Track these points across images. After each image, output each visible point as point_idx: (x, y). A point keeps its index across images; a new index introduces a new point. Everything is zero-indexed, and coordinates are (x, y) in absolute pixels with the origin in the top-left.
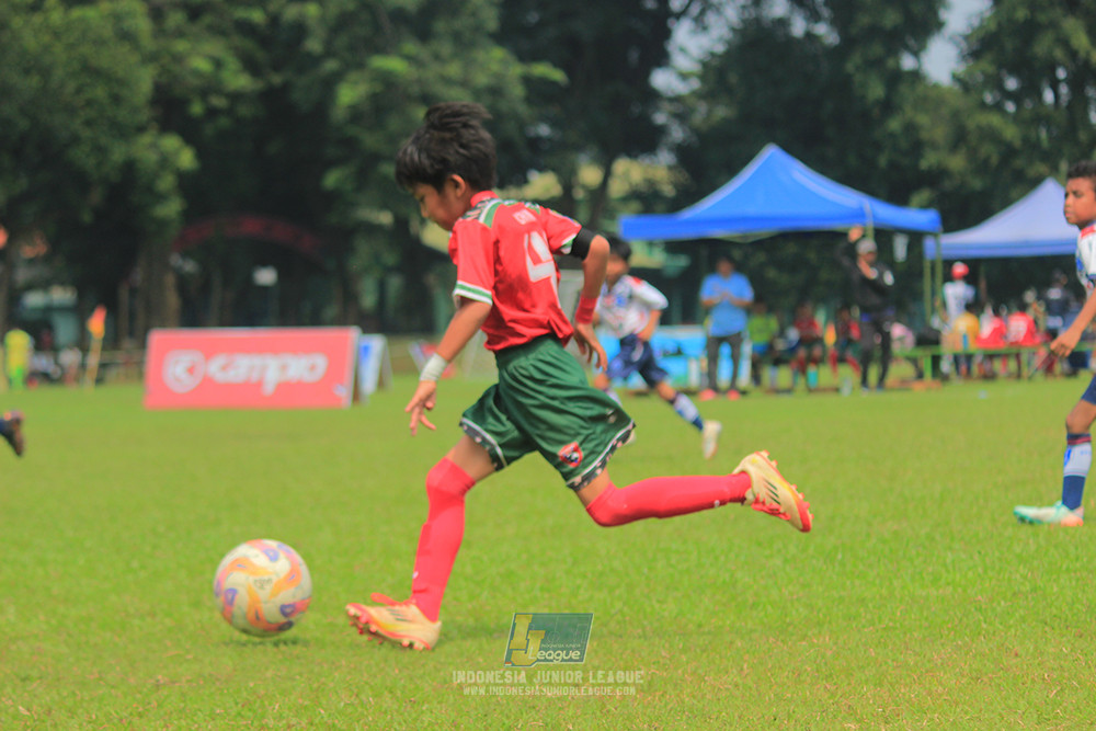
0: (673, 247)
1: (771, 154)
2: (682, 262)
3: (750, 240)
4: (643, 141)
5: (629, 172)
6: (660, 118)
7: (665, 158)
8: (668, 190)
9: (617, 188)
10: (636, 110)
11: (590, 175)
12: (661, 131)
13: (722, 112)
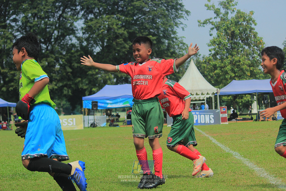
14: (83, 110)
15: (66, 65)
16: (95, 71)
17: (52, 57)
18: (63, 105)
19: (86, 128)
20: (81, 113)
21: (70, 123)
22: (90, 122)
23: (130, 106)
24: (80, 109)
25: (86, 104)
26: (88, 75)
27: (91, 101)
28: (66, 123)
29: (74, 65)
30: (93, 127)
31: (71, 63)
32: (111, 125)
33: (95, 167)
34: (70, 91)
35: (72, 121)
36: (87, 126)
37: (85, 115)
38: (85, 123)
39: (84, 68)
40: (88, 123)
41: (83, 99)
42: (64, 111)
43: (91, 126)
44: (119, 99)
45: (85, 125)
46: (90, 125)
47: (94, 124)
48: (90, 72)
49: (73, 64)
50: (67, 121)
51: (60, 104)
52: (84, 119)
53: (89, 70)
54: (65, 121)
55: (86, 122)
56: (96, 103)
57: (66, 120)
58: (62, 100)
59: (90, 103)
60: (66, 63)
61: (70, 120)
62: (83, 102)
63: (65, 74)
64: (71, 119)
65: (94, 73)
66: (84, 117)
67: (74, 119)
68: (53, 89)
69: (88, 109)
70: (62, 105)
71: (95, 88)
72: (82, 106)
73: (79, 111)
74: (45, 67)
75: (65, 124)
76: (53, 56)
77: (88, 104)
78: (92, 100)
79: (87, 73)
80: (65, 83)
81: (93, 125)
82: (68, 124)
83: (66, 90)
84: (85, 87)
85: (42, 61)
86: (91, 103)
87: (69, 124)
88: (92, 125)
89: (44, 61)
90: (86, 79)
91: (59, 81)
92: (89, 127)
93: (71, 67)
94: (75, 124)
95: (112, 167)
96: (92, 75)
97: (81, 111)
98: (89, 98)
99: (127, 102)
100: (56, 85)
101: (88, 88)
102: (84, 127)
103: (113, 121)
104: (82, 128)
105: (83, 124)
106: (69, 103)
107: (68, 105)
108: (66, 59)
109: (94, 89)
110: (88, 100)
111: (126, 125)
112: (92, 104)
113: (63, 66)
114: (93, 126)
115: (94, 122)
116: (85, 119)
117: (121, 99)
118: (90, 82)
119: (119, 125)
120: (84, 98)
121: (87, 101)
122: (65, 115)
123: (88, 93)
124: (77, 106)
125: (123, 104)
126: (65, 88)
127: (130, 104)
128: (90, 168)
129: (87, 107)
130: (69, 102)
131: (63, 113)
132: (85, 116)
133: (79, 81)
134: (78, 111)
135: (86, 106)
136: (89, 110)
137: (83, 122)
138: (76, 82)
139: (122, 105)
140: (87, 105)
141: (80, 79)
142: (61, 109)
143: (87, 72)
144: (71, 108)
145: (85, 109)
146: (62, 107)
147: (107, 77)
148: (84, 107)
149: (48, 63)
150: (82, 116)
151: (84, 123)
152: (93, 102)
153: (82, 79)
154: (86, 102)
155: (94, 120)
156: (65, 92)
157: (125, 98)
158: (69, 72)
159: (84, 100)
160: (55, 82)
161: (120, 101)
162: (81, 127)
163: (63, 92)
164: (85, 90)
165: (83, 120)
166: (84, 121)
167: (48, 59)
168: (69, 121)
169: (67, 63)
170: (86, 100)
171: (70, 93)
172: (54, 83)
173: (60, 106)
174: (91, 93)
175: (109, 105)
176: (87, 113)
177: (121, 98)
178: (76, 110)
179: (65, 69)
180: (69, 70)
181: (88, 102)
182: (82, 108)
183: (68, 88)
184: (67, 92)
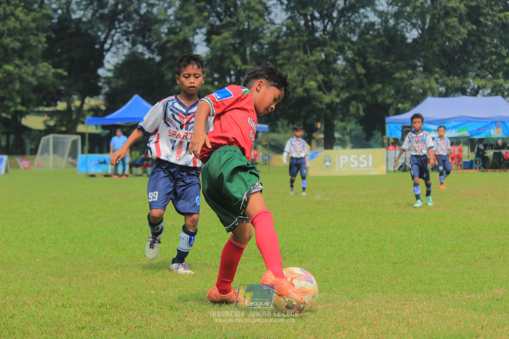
0: (104, 127)
1: (136, 97)
2: (107, 132)
3: (129, 125)
4: (95, 92)
5: (90, 102)
6: (100, 84)
7: (101, 97)
8: (103, 108)
9: (86, 107)
10: (92, 81)
11: (77, 103)
12: (101, 88)
13: (120, 82)
14: (386, 141)
15: (355, 61)
16: (406, 73)
17: (332, 46)
18: (351, 131)
19: (391, 172)
20: (383, 145)
21: (363, 163)
23: (469, 135)
24: (381, 139)
25: (391, 129)
26: (395, 78)
27: (401, 125)
28: (356, 163)
29: (370, 62)
30: (403, 171)
31: (365, 59)
32: (434, 168)
33: (407, 243)
34: (361, 106)
35: (367, 159)
38: (389, 163)
39: (388, 67)
41: (387, 121)
42: (351, 142)
43: (399, 169)
44: (450, 122)
45: (389, 166)
47: (406, 166)
48: (398, 75)
49: (368, 61)
50: (357, 159)
51: (345, 128)
52: (387, 156)
53: (398, 71)
54: (354, 159)
55: (391, 163)
57: (355, 156)
58: (349, 121)
59: (398, 129)
60: (357, 58)
61: (363, 158)
62: (387, 126)
63: (353, 77)
64: (365, 156)
65: (405, 76)
66: (387, 154)
67: (370, 156)
68: (333, 102)
69: (394, 139)
70: (348, 131)
72: (384, 133)
73: (379, 142)
74: (318, 62)
75: (353, 163)
76: (334, 43)
77: (395, 129)
78: (404, 123)
79: (394, 76)
80: (353, 92)
81: (403, 167)
82: (358, 165)
83: (354, 106)
84: (389, 101)
85: (314, 52)
86: (401, 129)
87: (361, 165)
88: (401, 167)
89: (317, 51)
90: (391, 86)
91: (342, 89)
92: (395, 171)
93: (364, 65)
94: (370, 165)
95: (435, 244)
96: (402, 80)
97: (382, 141)
98: (396, 120)
99: (464, 128)
100: (338, 96)
101: (393, 103)
102: (387, 171)
104: (384, 172)
106: (361, 128)
107: (358, 130)
108: (356, 51)
109: (400, 106)
110: (395, 123)
111: (461, 169)
112: (402, 131)
113: (351, 62)
114: (402, 169)
115: (405, 162)
116: (389, 157)
117: (453, 123)
118: (398, 92)
120: (388, 119)
121: (395, 125)
122: (353, 148)
123: (394, 112)
124: (374, 132)
125: (458, 132)
126: (353, 102)
127: (469, 133)
128: (398, 243)
129: (394, 136)
130: (361, 125)
131: (351, 145)
133: (379, 90)
134: (376, 142)
135: (391, 134)
137: (385, 162)
138: (373, 90)
139: (455, 133)
140: (393, 132)
141: (380, 86)
142: (347, 138)
143: (393, 73)
144: (364, 136)
145: (388, 139)
146: (349, 134)
147: (427, 85)
148: (388, 134)
149: (326, 56)
150: (384, 150)
151: (387, 164)
152: (403, 127)
153: (383, 87)
154: (392, 126)
155: (405, 159)
156: (352, 110)
157: (462, 121)
158: (360, 74)
159: (388, 123)
160: (336, 90)
161: (452, 126)
162: (381, 170)
163: (348, 110)
164: (390, 105)
165: (385, 159)
166: (387, 160)
167: (325, 49)
168: (361, 159)
169: (359, 56)
170: (392, 123)
171: (361, 113)
172: (334, 92)
173: (345, 132)
174: (398, 112)
175: (433, 132)
177: (454, 121)
178: (373, 140)
179: (354, 67)
180: (361, 70)
181: (395, 127)
182: (384, 137)
183: (358, 102)
184: (355, 109)
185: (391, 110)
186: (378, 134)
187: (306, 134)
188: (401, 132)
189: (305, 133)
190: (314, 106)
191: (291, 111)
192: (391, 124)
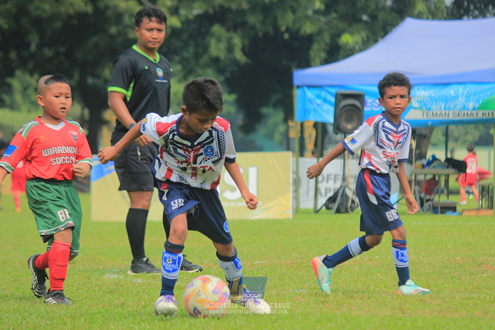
14: (294, 134)
19: (307, 212)
20: (286, 145)
22: (322, 186)
24: (282, 128)
25: (307, 102)
27: (334, 92)
30: (338, 211)
34: (237, 41)
36: (307, 204)
37: (302, 153)
38: (302, 190)
40: (317, 189)
41: (296, 82)
43: (327, 206)
45: (302, 198)
46: (322, 201)
47: (344, 195)
56: (357, 103)
59: (325, 100)
62: (297, 93)
67: (253, 172)
69: (316, 124)
71: (351, 33)
72: (289, 113)
73: (277, 137)
77: (319, 101)
81: (338, 200)
83: (219, 39)
86: (333, 100)
87: (227, 194)
88: (332, 199)
92: (317, 211)
97: (286, 135)
101: (320, 32)
102: (297, 211)
103: (431, 186)
104: (289, 214)
105: (290, 196)
109: (347, 39)
110: (319, 86)
112: (336, 105)
114: (335, 206)
115: (343, 188)
119: (458, 208)
120: (300, 76)
121: (316, 91)
123: (323, 55)
124: (265, 110)
126: (217, 29)
132: (301, 160)
134: (270, 136)
136: (321, 128)
137: (291, 188)
140: (310, 106)
145: (302, 127)
148: (299, 115)
150: (288, 157)
151: (296, 191)
152: (341, 97)
154: (310, 94)
155: (344, 179)
156: (216, 49)
159: (298, 87)
162: (281, 208)
163: (206, 49)
164: (309, 40)
165: (291, 178)
170: (310, 87)
171: (239, 56)
174: (334, 53)
176: (310, 145)
178: (261, 131)
181: (319, 97)
182: (291, 123)
183: (228, 30)
184: (223, 46)
185: (317, 51)
186: (275, 116)
187: (87, 112)
188: (332, 109)
189: (83, 109)
190: (112, 37)
191: (48, 53)
192: (306, 89)
